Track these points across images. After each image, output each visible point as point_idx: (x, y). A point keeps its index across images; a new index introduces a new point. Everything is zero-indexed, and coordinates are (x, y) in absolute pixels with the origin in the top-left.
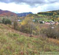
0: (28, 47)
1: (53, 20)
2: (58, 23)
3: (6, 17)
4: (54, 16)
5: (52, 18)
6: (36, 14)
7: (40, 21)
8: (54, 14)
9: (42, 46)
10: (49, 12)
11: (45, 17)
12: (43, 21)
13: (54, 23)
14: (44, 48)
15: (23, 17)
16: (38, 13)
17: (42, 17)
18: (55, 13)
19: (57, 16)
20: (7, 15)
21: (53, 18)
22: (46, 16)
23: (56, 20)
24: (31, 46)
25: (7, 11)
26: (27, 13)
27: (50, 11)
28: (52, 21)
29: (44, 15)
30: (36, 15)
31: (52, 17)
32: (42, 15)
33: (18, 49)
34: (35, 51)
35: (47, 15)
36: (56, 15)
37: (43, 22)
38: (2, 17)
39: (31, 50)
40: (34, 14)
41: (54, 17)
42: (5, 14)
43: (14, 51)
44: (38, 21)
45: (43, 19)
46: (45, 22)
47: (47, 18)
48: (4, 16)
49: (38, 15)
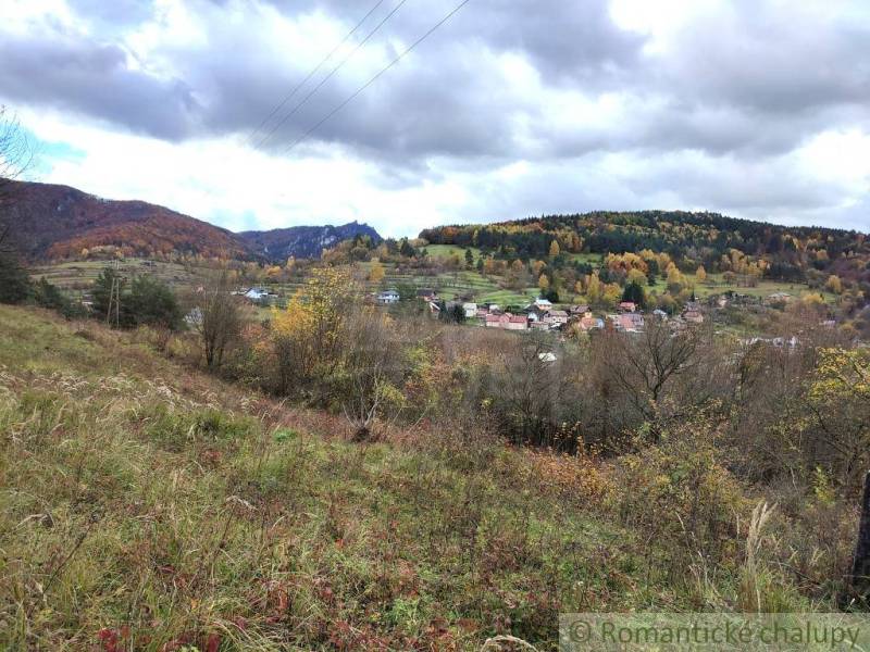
0: (337, 536)
1: (553, 298)
2: (588, 315)
3: (136, 262)
4: (558, 262)
5: (544, 280)
6: (405, 241)
7: (442, 305)
8: (555, 243)
9: (464, 525)
10: (517, 223)
11: (480, 267)
12: (466, 299)
13: (559, 319)
14: (482, 541)
15: (291, 261)
16: (425, 235)
17: (454, 266)
18: (568, 234)
19: (581, 260)
20: (141, 243)
21: (551, 281)
22: (488, 262)
23: (573, 291)
24: (361, 529)
25: (137, 212)
26: (332, 230)
27: (524, 223)
28: (543, 304)
29: (476, 253)
30: (406, 248)
31: (543, 271)
32: (461, 253)
33: (236, 562)
34: (402, 570)
35: (504, 254)
36: (573, 251)
37: (469, 314)
38: (91, 257)
39: (364, 567)
40: (391, 243)
41: (555, 273)
42: (123, 231)
43: (199, 587)
44: (426, 299)
45: (470, 282)
46: (487, 307)
47: (499, 274)
48: (109, 247)
49: (425, 252)
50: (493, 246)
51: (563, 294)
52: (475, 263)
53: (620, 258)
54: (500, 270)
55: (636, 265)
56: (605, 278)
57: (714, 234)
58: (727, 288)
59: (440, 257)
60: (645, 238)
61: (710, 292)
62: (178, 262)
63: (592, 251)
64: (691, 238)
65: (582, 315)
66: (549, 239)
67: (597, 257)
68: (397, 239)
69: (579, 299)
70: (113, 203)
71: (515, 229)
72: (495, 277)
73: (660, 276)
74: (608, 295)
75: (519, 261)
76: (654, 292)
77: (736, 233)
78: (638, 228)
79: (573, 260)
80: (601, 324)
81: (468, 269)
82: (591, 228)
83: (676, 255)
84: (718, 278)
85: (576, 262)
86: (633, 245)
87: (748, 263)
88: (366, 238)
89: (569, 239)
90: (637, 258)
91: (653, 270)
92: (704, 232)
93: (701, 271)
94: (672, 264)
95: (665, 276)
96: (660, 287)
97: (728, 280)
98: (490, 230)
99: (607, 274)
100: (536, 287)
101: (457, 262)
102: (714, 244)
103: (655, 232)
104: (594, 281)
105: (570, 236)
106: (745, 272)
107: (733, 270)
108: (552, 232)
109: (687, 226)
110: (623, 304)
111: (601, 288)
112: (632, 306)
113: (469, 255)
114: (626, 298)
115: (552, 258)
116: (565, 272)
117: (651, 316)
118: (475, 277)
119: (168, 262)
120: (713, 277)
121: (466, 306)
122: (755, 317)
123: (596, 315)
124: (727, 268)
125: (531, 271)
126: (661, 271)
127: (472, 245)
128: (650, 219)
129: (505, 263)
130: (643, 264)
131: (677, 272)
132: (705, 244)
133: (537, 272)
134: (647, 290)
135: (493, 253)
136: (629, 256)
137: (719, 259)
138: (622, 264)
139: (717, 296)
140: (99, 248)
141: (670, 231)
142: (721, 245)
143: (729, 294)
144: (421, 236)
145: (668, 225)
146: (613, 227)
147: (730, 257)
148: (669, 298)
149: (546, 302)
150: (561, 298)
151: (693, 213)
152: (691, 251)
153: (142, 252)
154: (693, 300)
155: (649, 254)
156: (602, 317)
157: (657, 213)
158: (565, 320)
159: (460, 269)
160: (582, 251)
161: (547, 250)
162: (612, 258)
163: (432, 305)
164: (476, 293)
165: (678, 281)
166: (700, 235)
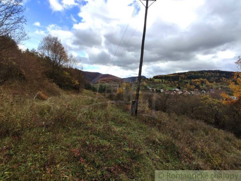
1: (179, 88)
2: (187, 92)
3: (107, 84)
4: (181, 81)
5: (177, 85)
6: (150, 78)
7: (156, 90)
8: (180, 78)
10: (172, 74)
11: (164, 83)
12: (161, 89)
13: (180, 93)
16: (154, 77)
18: (183, 76)
19: (186, 81)
20: (108, 81)
21: (179, 85)
22: (166, 82)
23: (184, 87)
25: (107, 76)
27: (174, 74)
28: (177, 89)
29: (164, 80)
30: (151, 80)
31: (177, 83)
32: (161, 80)
36: (184, 79)
37: (162, 91)
40: (148, 79)
41: (180, 83)
42: (105, 78)
44: (153, 89)
45: (162, 86)
46: (165, 90)
47: (168, 84)
48: (103, 81)
49: (154, 80)
50: (168, 79)
51: (182, 87)
52: (164, 82)
53: (194, 80)
54: (168, 83)
55: (199, 82)
56: (191, 84)
57: (218, 74)
58: (221, 86)
59: (157, 81)
60: (201, 76)
61: (217, 87)
62: (113, 83)
63: (189, 79)
64: (212, 76)
65: (185, 92)
66: (179, 77)
67: (189, 80)
68: (149, 78)
69: (185, 88)
70: (104, 74)
71: (172, 75)
72: (167, 85)
73: (204, 84)
74: (191, 88)
75: (172, 82)
76: (202, 87)
77: (224, 74)
78: (199, 74)
79: (184, 81)
80: (190, 93)
81: (162, 83)
82: (188, 75)
83: (208, 79)
84: (219, 84)
85: (185, 82)
86: (198, 77)
87: (227, 80)
88: (143, 78)
89: (183, 77)
90: (199, 80)
91: (202, 83)
92: (216, 74)
93: (215, 82)
94: (207, 81)
95: (205, 84)
96: (204, 86)
97: (222, 84)
98: (167, 76)
99: (192, 83)
100: (176, 86)
101: (160, 82)
102: (218, 77)
103: (203, 75)
104: (188, 85)
105: (184, 76)
106: (226, 82)
107: (223, 82)
108: (180, 76)
109: (211, 73)
110: (195, 89)
111: (190, 87)
112: (197, 90)
113: (162, 81)
114: (195, 88)
115: (179, 81)
116: (182, 83)
117: (201, 92)
118: (164, 85)
119: (111, 83)
120: (218, 83)
121: (161, 90)
122: (228, 92)
123: (188, 92)
124: (221, 81)
125: (175, 83)
126: (204, 82)
127: (163, 79)
128: (202, 72)
129: (169, 82)
130: (200, 81)
131: (208, 83)
132: (216, 76)
133: (176, 83)
134: (201, 87)
135: (167, 80)
136: (196, 80)
137: (219, 80)
138: (195, 81)
139: (218, 87)
140: (102, 81)
141: (207, 74)
142: (220, 77)
143: (221, 87)
144: (153, 77)
145: (206, 73)
146: (193, 74)
147: (222, 79)
148: (206, 88)
149: (178, 89)
150: (181, 88)
151: (213, 70)
152: (212, 78)
153: (108, 82)
154: (212, 88)
155: (202, 79)
156: (190, 92)
157: (204, 71)
158: (182, 93)
159: (161, 83)
160: (186, 79)
161: (179, 79)
162: (192, 80)
163: (155, 90)
164: (163, 88)
165: (209, 84)
166: (215, 75)
